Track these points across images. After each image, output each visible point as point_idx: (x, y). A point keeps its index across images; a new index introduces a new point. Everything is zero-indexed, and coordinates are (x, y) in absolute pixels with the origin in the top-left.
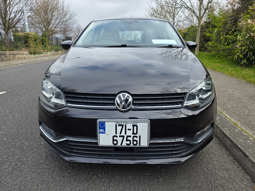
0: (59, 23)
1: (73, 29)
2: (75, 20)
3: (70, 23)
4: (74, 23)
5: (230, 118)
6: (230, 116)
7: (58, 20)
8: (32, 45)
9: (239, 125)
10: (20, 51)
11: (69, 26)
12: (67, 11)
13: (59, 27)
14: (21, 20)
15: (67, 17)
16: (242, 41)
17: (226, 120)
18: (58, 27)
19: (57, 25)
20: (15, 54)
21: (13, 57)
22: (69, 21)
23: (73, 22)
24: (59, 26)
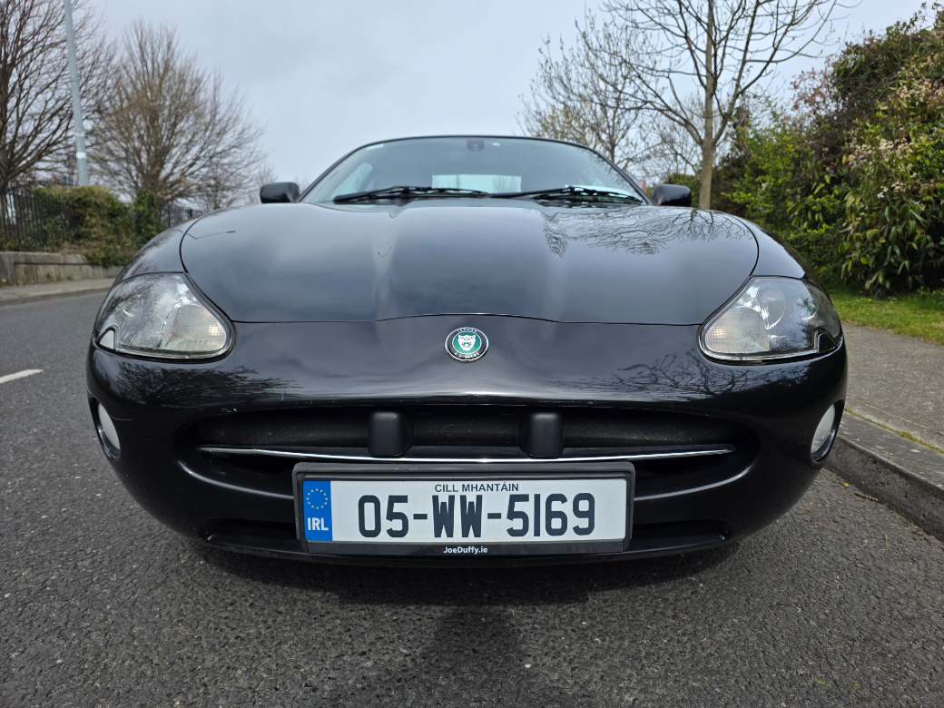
0: (197, 158)
1: (247, 180)
2: (257, 149)
3: (239, 160)
4: (253, 162)
5: (881, 422)
6: (878, 417)
7: (195, 150)
8: (97, 231)
9: (919, 438)
10: (53, 251)
11: (233, 170)
12: (230, 119)
13: (197, 173)
14: (60, 146)
15: (229, 138)
16: (862, 210)
17: (871, 426)
18: (192, 173)
19: (191, 165)
20: (36, 264)
21: (26, 272)
22: (234, 152)
23: (250, 156)
24: (198, 170)
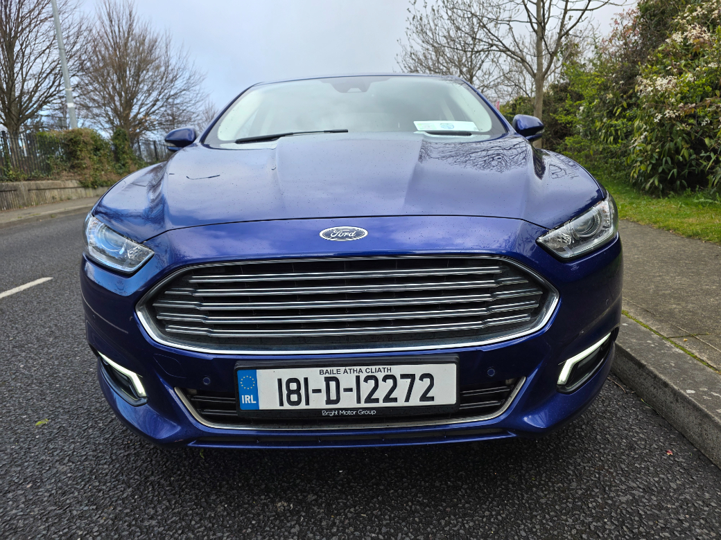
0: (157, 101)
2: (201, 91)
3: (188, 100)
4: (199, 101)
7: (155, 94)
8: (87, 162)
10: (55, 179)
11: (185, 108)
12: (179, 69)
14: (56, 97)
20: (44, 189)
21: (37, 196)
22: (185, 94)
23: (196, 97)
